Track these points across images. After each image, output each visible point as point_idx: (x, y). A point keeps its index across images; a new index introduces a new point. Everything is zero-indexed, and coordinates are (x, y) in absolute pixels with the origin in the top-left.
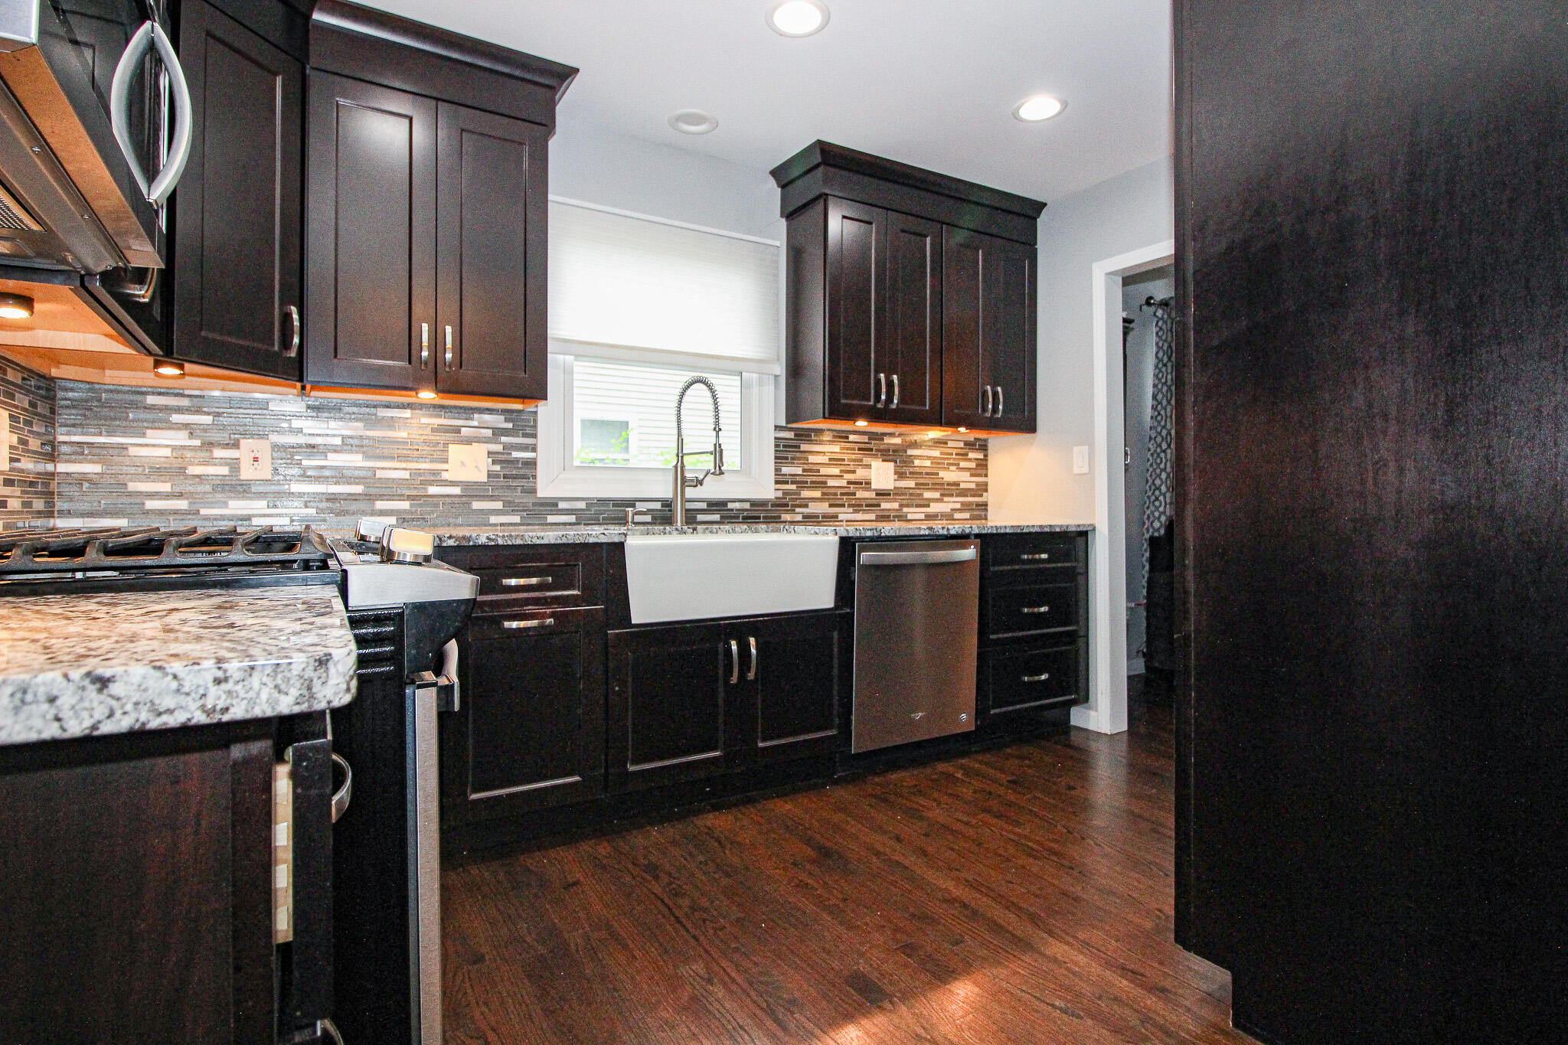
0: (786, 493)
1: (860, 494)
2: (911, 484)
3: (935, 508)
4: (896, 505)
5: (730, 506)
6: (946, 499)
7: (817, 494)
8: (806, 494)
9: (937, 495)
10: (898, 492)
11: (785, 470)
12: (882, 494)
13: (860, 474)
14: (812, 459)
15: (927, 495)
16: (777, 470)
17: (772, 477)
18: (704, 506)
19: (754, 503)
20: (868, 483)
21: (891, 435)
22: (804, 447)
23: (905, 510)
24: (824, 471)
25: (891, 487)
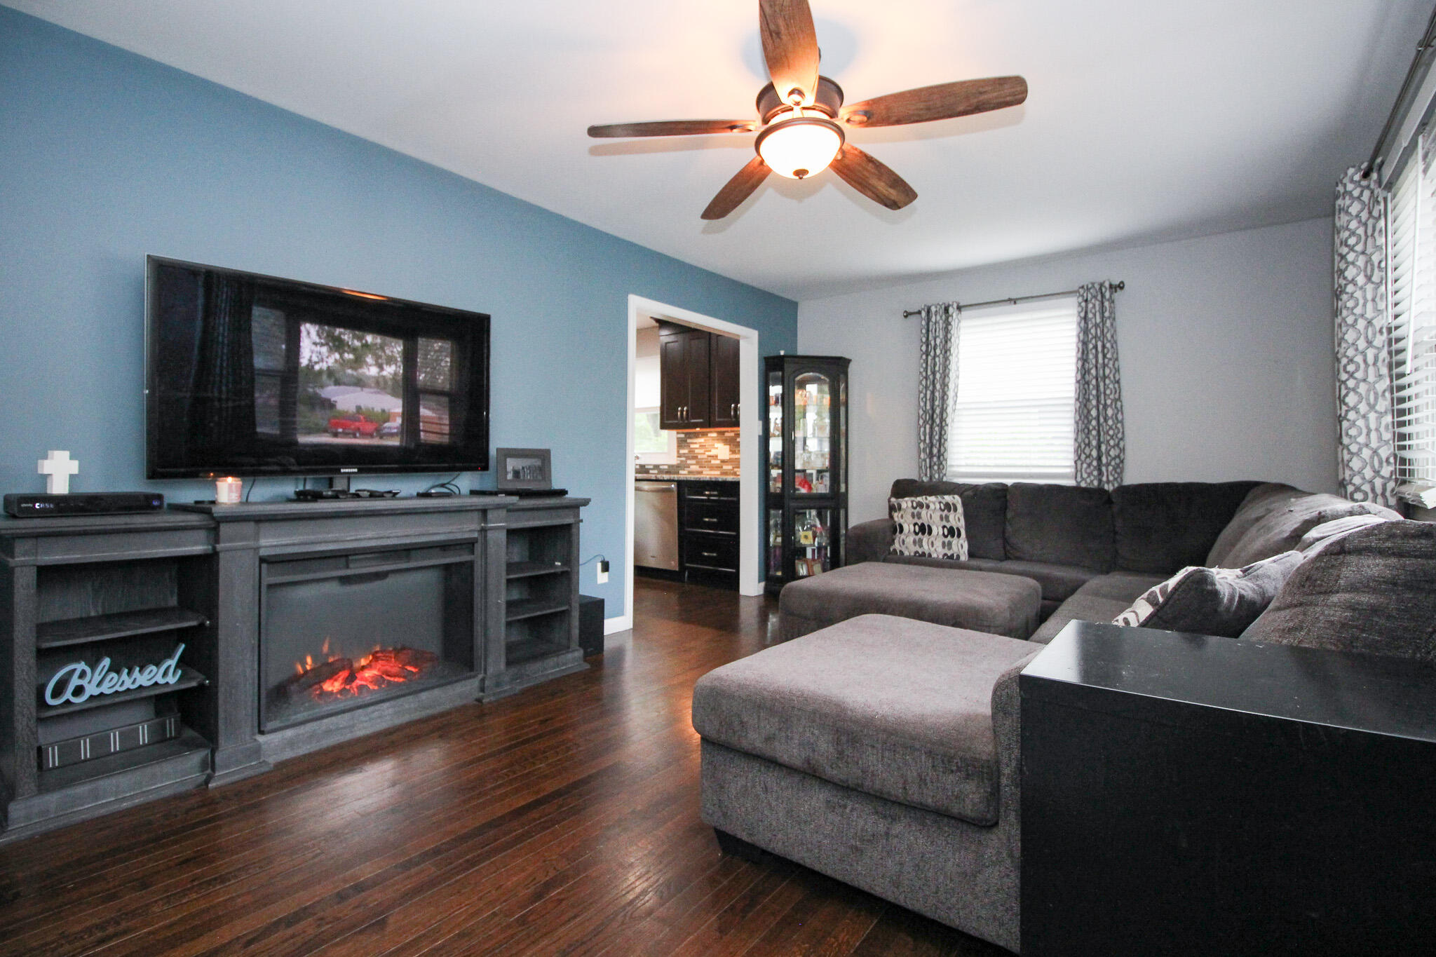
0: (682, 461)
1: (713, 462)
4: (730, 467)
5: (661, 467)
7: (694, 462)
8: (689, 462)
11: (682, 451)
12: (723, 461)
13: (713, 452)
14: (692, 446)
16: (678, 452)
17: (676, 454)
18: (652, 467)
19: (669, 466)
20: (717, 456)
21: (728, 432)
22: (689, 441)
23: (736, 470)
24: (696, 451)
25: (728, 458)
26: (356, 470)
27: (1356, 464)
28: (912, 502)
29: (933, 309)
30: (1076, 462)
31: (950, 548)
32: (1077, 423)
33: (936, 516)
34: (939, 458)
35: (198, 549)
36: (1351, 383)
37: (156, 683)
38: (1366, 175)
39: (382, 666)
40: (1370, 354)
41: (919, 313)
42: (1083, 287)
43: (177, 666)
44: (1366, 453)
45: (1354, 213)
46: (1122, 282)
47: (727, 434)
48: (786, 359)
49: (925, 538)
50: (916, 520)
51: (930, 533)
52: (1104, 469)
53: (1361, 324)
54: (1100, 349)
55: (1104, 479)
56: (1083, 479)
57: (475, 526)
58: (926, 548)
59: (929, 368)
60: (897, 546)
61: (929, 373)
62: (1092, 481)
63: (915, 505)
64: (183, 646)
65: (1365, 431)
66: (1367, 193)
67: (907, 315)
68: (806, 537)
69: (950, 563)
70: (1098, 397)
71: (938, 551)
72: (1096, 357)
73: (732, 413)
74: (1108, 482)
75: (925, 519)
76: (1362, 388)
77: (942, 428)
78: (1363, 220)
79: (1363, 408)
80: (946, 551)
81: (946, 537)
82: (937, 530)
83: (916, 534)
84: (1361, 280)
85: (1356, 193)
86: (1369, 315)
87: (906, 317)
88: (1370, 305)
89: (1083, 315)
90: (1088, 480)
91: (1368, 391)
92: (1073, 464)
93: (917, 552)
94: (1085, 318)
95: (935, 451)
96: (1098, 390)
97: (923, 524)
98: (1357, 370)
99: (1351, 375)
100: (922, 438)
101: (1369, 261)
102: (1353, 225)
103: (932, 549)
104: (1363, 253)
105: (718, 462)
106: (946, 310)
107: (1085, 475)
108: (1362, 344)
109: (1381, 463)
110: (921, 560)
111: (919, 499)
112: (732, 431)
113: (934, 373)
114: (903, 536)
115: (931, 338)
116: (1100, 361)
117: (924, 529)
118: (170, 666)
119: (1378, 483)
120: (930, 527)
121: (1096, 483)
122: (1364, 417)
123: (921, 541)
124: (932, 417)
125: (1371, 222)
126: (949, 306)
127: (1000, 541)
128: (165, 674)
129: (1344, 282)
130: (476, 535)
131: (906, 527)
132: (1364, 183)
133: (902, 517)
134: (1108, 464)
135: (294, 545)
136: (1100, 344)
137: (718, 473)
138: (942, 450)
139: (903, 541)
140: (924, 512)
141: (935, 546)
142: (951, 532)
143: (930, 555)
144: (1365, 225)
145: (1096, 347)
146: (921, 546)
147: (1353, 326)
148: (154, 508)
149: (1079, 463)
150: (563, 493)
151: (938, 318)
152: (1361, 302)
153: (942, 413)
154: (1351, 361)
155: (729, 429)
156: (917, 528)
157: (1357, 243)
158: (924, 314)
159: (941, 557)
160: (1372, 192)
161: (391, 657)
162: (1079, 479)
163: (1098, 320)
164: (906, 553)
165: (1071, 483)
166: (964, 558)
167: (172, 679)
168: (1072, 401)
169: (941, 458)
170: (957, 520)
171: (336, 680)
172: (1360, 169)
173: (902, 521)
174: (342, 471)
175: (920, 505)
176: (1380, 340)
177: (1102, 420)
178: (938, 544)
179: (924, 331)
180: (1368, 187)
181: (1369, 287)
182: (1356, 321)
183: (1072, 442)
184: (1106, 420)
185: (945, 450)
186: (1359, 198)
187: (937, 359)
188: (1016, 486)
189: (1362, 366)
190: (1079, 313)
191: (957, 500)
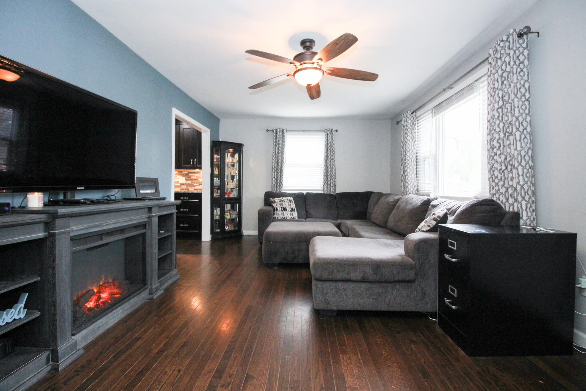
2: (190, 182)
3: (197, 188)
4: (186, 187)
6: (200, 185)
9: (198, 184)
10: (185, 184)
12: (182, 184)
15: (194, 184)
21: (184, 171)
23: (188, 188)
25: (184, 183)
26: (83, 188)
27: (409, 187)
28: (279, 199)
29: (278, 130)
30: (323, 186)
31: (293, 215)
32: (324, 173)
33: (287, 204)
34: (280, 184)
35: (41, 235)
36: (408, 166)
37: (15, 319)
38: (412, 113)
39: (109, 290)
40: (413, 159)
41: (273, 131)
42: (326, 130)
43: (25, 308)
44: (411, 184)
45: (409, 123)
46: (337, 130)
47: (183, 172)
48: (222, 143)
49: (285, 212)
50: (281, 206)
51: (286, 210)
52: (331, 188)
53: (411, 151)
54: (331, 150)
55: (331, 191)
56: (325, 191)
57: (147, 215)
58: (285, 216)
59: (276, 151)
60: (276, 216)
61: (276, 153)
62: (328, 192)
63: (280, 201)
64: (27, 294)
65: (411, 178)
66: (412, 118)
67: (268, 131)
68: (227, 215)
69: (292, 220)
70: (330, 165)
71: (289, 217)
72: (330, 152)
73: (192, 163)
74: (332, 192)
75: (284, 206)
76: (411, 168)
77: (281, 173)
78: (411, 125)
79: (411, 172)
80: (291, 216)
81: (291, 211)
82: (288, 209)
83: (282, 211)
84: (411, 140)
85: (410, 117)
86: (412, 149)
87: (267, 131)
88: (413, 147)
89: (326, 138)
90: (327, 191)
91: (412, 168)
92: (322, 186)
93: (283, 217)
94: (327, 139)
95: (279, 181)
96: (330, 163)
97: (284, 207)
98: (410, 163)
99: (408, 164)
100: (274, 176)
101: (413, 135)
102: (409, 126)
103: (287, 216)
104: (411, 133)
105: (179, 184)
106: (283, 131)
107: (326, 190)
108: (411, 156)
109: (414, 186)
110: (284, 220)
111: (280, 198)
112: (186, 171)
113: (278, 153)
114: (278, 212)
115: (277, 140)
116: (331, 154)
117: (284, 209)
118: (21, 307)
119: (414, 191)
120: (286, 208)
121: (329, 192)
122: (411, 175)
123: (284, 213)
124: (277, 169)
125: (413, 126)
126: (284, 130)
127: (305, 212)
128: (19, 313)
129: (407, 140)
130: (146, 220)
131: (278, 209)
132: (412, 115)
133: (276, 205)
134: (332, 186)
135: (83, 229)
136: (331, 148)
137: (179, 189)
138: (281, 181)
139: (278, 214)
140: (283, 203)
141: (288, 215)
142: (293, 210)
143: (286, 218)
144: (412, 126)
145: (330, 149)
146: (284, 215)
147: (409, 151)
148: (6, 212)
149: (324, 186)
150: (164, 199)
151: (280, 133)
152: (411, 146)
153: (281, 168)
154: (408, 160)
155: (185, 170)
156: (282, 209)
157: (410, 130)
158: (275, 131)
159: (290, 218)
160: (414, 118)
161: (111, 285)
162: (324, 191)
163: (331, 141)
164: (279, 218)
165: (322, 192)
166: (297, 218)
167: (22, 316)
168: (323, 166)
169: (281, 184)
170: (293, 206)
171: (91, 301)
172: (411, 112)
173: (277, 207)
174: (78, 188)
175: (282, 201)
176: (414, 156)
177: (331, 173)
178: (289, 214)
179: (275, 138)
180: (413, 117)
181: (413, 142)
182: (410, 150)
183: (323, 179)
184: (332, 173)
185: (282, 181)
186: (410, 119)
187: (280, 148)
188: (307, 194)
189: (411, 162)
190: (325, 138)
191: (291, 198)
